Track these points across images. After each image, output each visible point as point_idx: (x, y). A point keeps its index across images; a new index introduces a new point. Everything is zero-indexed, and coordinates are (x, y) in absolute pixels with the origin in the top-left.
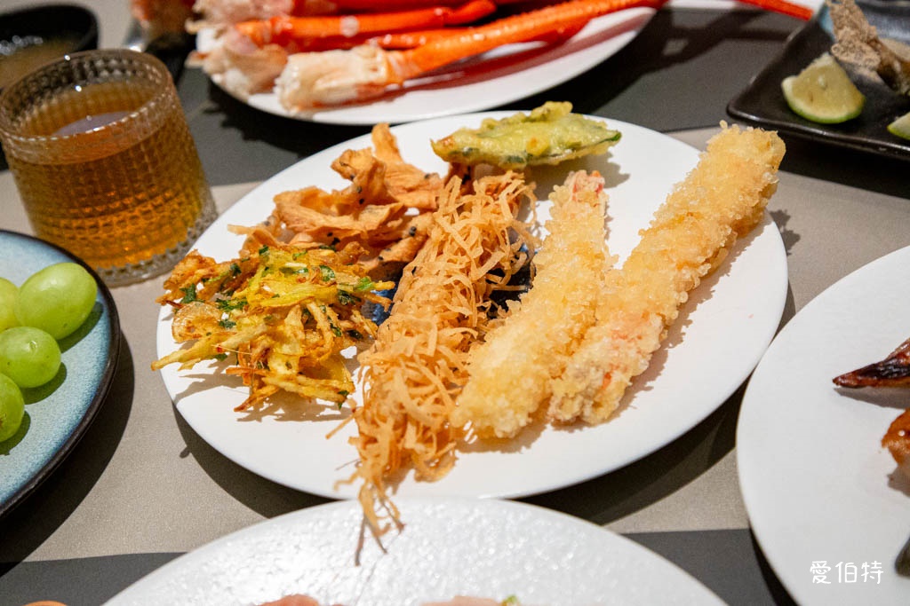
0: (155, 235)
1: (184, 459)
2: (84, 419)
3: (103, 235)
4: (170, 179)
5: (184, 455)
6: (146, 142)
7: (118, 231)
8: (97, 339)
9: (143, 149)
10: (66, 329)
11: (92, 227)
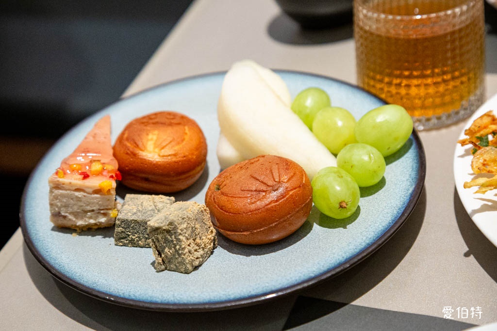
0: (438, 100)
1: (467, 258)
2: (403, 214)
3: (403, 91)
4: (462, 63)
5: (467, 255)
6: (453, 33)
7: (414, 91)
8: (408, 162)
9: (449, 38)
10: (390, 150)
11: (396, 85)
